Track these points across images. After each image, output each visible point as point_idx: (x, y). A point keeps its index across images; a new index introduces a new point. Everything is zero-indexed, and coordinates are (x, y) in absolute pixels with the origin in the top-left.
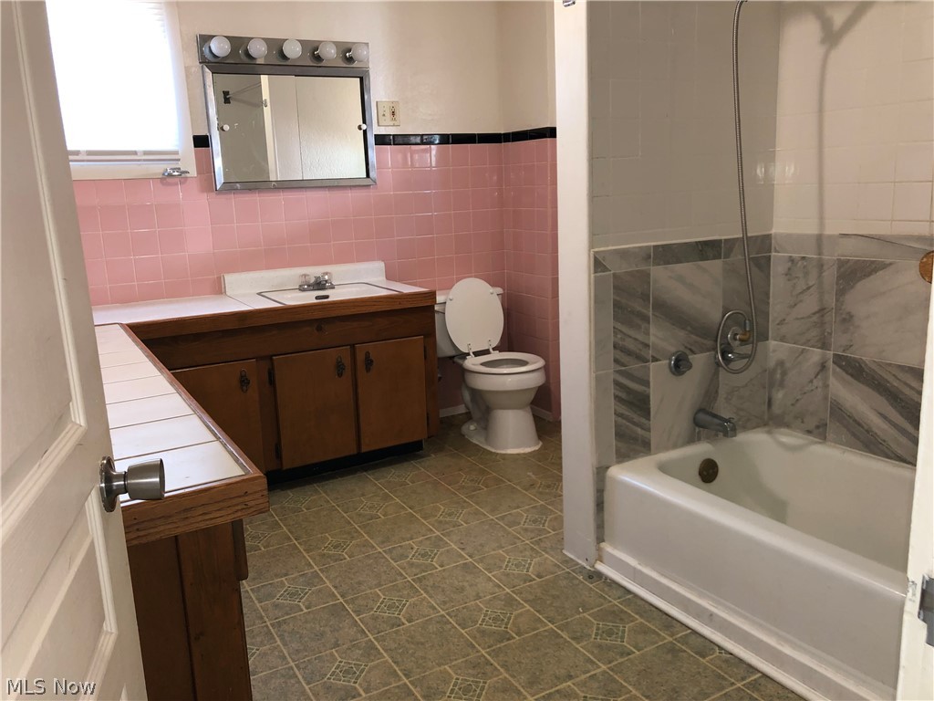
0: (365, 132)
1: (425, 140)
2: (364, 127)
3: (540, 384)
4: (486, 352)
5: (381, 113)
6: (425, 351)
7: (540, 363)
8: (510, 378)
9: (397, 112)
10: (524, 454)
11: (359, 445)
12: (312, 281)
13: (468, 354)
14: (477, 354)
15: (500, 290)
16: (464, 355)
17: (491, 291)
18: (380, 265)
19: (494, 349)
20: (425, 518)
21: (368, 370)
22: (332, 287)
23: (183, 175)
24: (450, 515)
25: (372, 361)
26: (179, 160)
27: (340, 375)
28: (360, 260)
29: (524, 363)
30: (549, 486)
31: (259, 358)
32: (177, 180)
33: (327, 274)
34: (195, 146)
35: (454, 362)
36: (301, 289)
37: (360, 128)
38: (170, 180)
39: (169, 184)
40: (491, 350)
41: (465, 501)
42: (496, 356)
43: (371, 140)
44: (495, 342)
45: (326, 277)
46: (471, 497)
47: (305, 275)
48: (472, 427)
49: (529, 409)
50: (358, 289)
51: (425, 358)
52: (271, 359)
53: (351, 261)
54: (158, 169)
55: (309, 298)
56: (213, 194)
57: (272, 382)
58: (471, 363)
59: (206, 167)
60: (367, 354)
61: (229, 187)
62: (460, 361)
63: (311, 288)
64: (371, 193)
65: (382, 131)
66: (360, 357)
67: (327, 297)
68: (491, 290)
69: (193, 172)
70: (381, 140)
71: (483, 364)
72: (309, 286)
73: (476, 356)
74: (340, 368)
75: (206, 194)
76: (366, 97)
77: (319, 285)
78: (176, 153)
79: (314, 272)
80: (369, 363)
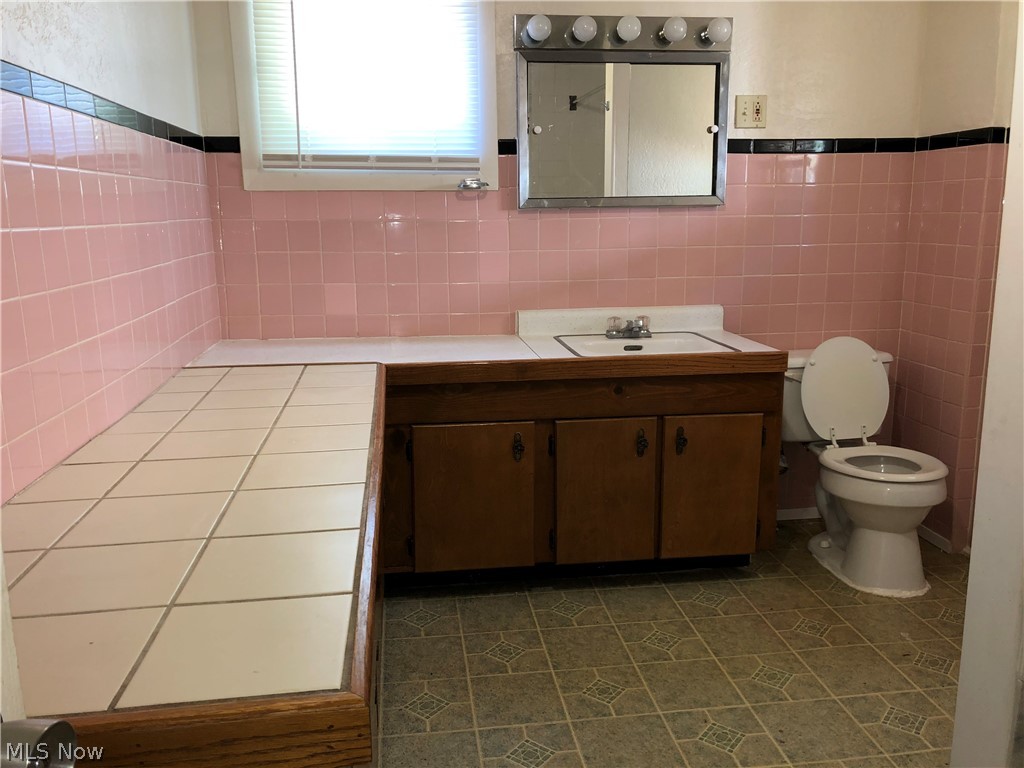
0: (716, 136)
1: (800, 146)
2: (715, 129)
3: (938, 503)
4: (857, 442)
5: (741, 111)
6: (764, 433)
7: (939, 470)
8: (888, 488)
9: (762, 111)
10: (899, 599)
11: (658, 549)
12: (624, 326)
13: (830, 443)
14: (842, 443)
15: (888, 357)
16: (824, 444)
17: (874, 357)
18: (718, 310)
19: (870, 439)
20: (734, 675)
21: (679, 451)
22: (649, 336)
23: (482, 188)
24: (771, 677)
25: (686, 440)
26: (478, 169)
27: (640, 453)
28: (691, 302)
29: (914, 467)
30: (934, 663)
31: (538, 421)
32: (475, 194)
33: (642, 318)
34: (500, 153)
35: (808, 450)
36: (609, 336)
37: (709, 130)
38: (466, 194)
39: (465, 199)
40: (865, 441)
41: (796, 660)
42: (871, 449)
43: (723, 147)
44: (873, 430)
45: (641, 323)
46: (807, 655)
47: (615, 318)
48: (825, 544)
49: (914, 534)
50: (682, 341)
51: (763, 443)
52: (554, 424)
53: (680, 303)
54: (453, 179)
55: (616, 349)
56: (515, 213)
57: (552, 451)
58: (832, 456)
59: (509, 178)
60: (680, 431)
61: (535, 204)
62: (817, 451)
63: (621, 334)
64: (716, 214)
65: (741, 135)
66: (670, 433)
67: (639, 348)
68: (874, 354)
69: (494, 184)
70: (736, 146)
71: (850, 461)
72: (618, 332)
73: (841, 446)
74: (641, 445)
75: (506, 213)
76: (722, 89)
77: (631, 332)
78: (476, 160)
79: (628, 314)
80: (681, 442)
